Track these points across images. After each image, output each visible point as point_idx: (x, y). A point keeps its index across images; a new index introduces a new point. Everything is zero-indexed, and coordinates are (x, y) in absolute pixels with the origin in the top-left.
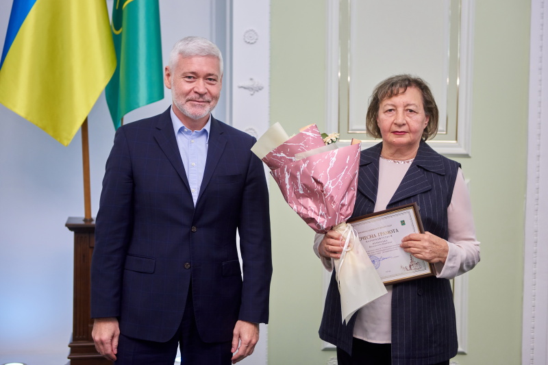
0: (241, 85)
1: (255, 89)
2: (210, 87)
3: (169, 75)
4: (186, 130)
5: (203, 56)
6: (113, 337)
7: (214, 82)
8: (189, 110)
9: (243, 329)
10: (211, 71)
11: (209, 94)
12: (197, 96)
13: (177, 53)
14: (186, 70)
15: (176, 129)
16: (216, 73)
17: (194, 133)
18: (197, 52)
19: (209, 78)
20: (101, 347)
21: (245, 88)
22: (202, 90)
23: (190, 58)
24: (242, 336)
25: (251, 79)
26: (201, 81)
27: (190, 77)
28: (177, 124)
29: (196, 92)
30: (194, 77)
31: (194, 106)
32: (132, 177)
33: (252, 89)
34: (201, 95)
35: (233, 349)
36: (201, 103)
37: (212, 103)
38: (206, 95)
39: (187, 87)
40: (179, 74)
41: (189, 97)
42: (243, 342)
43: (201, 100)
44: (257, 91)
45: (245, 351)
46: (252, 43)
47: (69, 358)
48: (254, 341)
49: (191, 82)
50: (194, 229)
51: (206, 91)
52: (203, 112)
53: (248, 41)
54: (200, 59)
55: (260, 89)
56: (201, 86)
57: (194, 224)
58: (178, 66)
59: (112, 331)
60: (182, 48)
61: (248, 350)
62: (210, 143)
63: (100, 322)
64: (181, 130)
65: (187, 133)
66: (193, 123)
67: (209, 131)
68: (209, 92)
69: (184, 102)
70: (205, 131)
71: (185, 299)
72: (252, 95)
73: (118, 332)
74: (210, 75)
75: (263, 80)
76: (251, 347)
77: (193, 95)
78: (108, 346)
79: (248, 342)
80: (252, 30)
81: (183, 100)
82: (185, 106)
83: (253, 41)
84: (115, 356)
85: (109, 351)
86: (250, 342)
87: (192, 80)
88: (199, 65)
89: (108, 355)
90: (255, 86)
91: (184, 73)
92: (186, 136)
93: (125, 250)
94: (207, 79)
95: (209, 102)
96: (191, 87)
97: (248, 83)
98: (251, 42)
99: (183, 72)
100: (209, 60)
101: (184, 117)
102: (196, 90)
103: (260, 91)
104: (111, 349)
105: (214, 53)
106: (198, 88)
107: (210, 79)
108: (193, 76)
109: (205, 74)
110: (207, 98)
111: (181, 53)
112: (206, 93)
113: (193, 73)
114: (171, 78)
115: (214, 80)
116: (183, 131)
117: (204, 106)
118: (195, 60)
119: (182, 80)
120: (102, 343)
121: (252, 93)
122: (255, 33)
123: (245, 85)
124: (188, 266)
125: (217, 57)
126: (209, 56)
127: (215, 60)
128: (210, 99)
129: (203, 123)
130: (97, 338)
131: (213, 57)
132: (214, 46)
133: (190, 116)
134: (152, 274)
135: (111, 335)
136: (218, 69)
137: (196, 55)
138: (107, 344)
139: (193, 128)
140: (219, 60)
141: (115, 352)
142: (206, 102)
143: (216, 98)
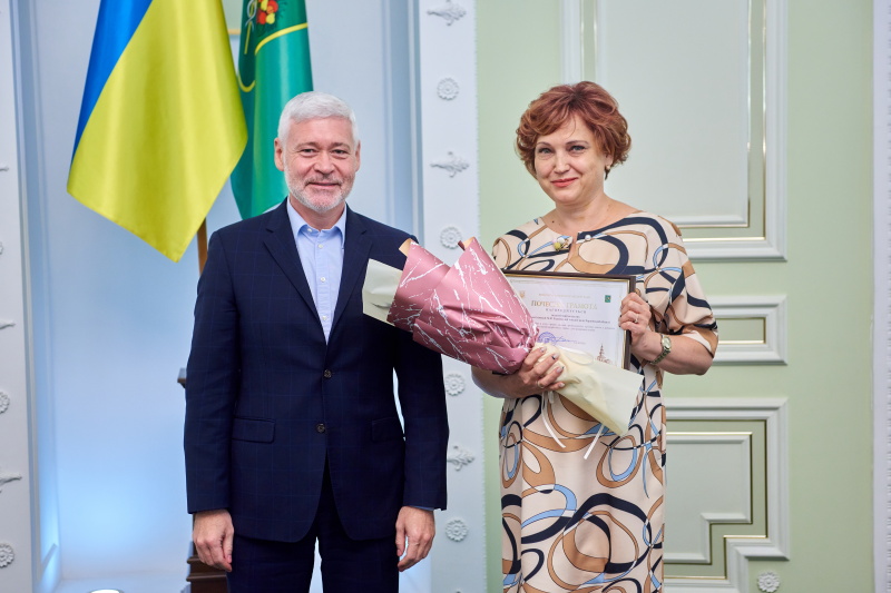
0: (435, 162)
1: (455, 169)
2: (338, 162)
3: (280, 151)
4: (309, 230)
5: (325, 118)
6: (223, 538)
7: (344, 156)
8: (310, 198)
9: (410, 520)
10: (338, 139)
11: (337, 173)
12: (320, 176)
13: (288, 117)
14: (301, 141)
15: (296, 229)
16: (346, 141)
17: (321, 234)
18: (316, 113)
19: (337, 150)
21: (441, 167)
22: (326, 167)
23: (306, 123)
24: (410, 530)
25: (450, 153)
26: (325, 154)
27: (308, 151)
28: (297, 221)
29: (318, 171)
30: (314, 151)
31: (316, 191)
32: (234, 304)
33: (452, 168)
34: (325, 175)
35: (398, 551)
36: (327, 188)
37: (344, 187)
38: (332, 175)
39: (304, 164)
40: (293, 148)
41: (307, 179)
42: (412, 539)
43: (325, 181)
44: (460, 171)
45: (416, 552)
46: (450, 99)
47: (188, 580)
48: (427, 537)
49: (310, 157)
50: (328, 374)
51: (333, 168)
52: (332, 200)
53: (444, 96)
54: (323, 122)
55: (464, 167)
56: (325, 161)
57: (327, 366)
58: (291, 135)
59: (222, 528)
60: (293, 109)
61: (420, 551)
62: (347, 247)
63: (205, 517)
64: (303, 230)
65: (313, 234)
66: (318, 218)
67: (343, 230)
68: (338, 169)
69: (302, 186)
70: (338, 230)
71: (320, 477)
72: (452, 177)
73: (231, 531)
74: (337, 144)
75: (467, 154)
76: (424, 547)
77: (313, 176)
78: (217, 550)
80: (450, 80)
81: (301, 185)
82: (305, 192)
83: (451, 96)
84: (229, 567)
85: (220, 558)
86: (422, 537)
87: (311, 154)
88: (323, 132)
89: (218, 564)
90: (456, 163)
91: (300, 145)
92: (312, 239)
93: (232, 412)
94: (333, 152)
95: (338, 184)
96: (311, 164)
97: (444, 160)
98: (448, 97)
99: (297, 144)
100: (333, 122)
102: (317, 167)
103: (464, 171)
104: (223, 555)
105: (342, 113)
106: (320, 165)
107: (339, 152)
108: (312, 149)
109: (330, 144)
110: (336, 178)
111: (295, 116)
112: (332, 172)
113: (312, 144)
114: (284, 155)
115: (344, 152)
116: (307, 232)
117: (332, 192)
118: (315, 124)
119: (297, 155)
120: (209, 546)
121: (452, 174)
122: (455, 84)
123: (441, 163)
124: (321, 428)
125: (348, 119)
126: (334, 117)
127: (345, 122)
128: (340, 179)
129: (335, 217)
130: (200, 541)
131: (341, 119)
132: (340, 102)
133: (312, 207)
134: (270, 443)
135: (221, 534)
136: (350, 135)
137: (316, 118)
138: (216, 546)
139: (320, 226)
140: (351, 122)
141: (229, 559)
142: (334, 184)
143: (349, 179)
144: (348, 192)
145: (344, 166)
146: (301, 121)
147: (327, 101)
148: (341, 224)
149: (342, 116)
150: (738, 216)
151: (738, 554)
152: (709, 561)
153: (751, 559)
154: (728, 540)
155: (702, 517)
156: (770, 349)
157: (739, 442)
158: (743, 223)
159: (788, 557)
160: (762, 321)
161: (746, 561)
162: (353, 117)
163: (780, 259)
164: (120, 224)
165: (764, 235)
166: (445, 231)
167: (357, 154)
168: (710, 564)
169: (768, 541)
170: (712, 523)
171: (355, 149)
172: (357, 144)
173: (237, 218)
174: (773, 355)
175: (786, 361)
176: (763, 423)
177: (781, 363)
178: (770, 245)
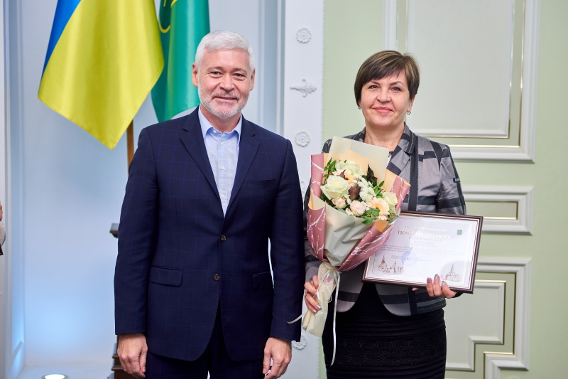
0: (293, 86)
1: (309, 91)
2: (237, 83)
3: (196, 73)
4: (214, 131)
5: (229, 50)
6: (140, 354)
7: (242, 78)
8: (215, 108)
9: (275, 348)
10: (238, 66)
11: (236, 91)
12: (224, 92)
13: (203, 48)
14: (211, 65)
15: (204, 131)
16: (244, 68)
17: (224, 135)
18: (223, 45)
19: (236, 73)
20: (129, 365)
21: (297, 90)
22: (228, 86)
23: (215, 52)
24: (275, 355)
25: (304, 80)
26: (228, 76)
27: (216, 73)
28: (205, 125)
29: (222, 88)
30: (220, 73)
31: (220, 103)
32: (157, 183)
33: (305, 91)
34: (227, 91)
35: (264, 369)
36: (228, 101)
37: (240, 101)
38: (233, 91)
39: (212, 82)
40: (205, 70)
41: (214, 93)
42: (276, 361)
43: (227, 96)
44: (310, 93)
45: (278, 371)
46: (305, 43)
48: (287, 360)
49: (217, 78)
50: (224, 238)
51: (233, 86)
52: (230, 110)
53: (301, 40)
54: (229, 53)
55: (313, 91)
56: (227, 81)
57: (223, 232)
58: (204, 61)
59: (140, 348)
60: (208, 42)
61: (281, 370)
62: (241, 145)
63: (127, 338)
64: (209, 131)
65: (216, 135)
66: (221, 123)
67: (239, 133)
68: (237, 88)
69: (210, 99)
70: (236, 132)
71: (215, 313)
72: (304, 97)
73: (146, 349)
74: (237, 70)
75: (315, 81)
76: (284, 367)
77: (218, 92)
78: (135, 364)
79: (281, 361)
80: (305, 29)
81: (209, 98)
82: (211, 103)
83: (305, 41)
84: (143, 375)
85: (137, 369)
86: (283, 361)
87: (218, 75)
88: (228, 60)
89: (136, 374)
90: (308, 87)
91: (210, 69)
92: (217, 138)
93: (150, 261)
94: (234, 75)
95: (236, 99)
96: (217, 83)
97: (300, 85)
98: (304, 41)
99: (208, 67)
100: (236, 53)
101: (211, 117)
102: (222, 85)
103: (313, 93)
104: (140, 367)
105: (242, 47)
106: (224, 84)
107: (238, 75)
108: (219, 72)
109: (232, 69)
110: (235, 94)
111: (207, 47)
112: (233, 89)
113: (219, 68)
114: (198, 75)
115: (242, 75)
116: (213, 133)
117: (232, 104)
118: (221, 54)
119: (207, 75)
120: (130, 360)
121: (304, 94)
122: (309, 32)
123: (297, 87)
124: (217, 277)
125: (245, 51)
126: (236, 49)
127: (244, 54)
128: (238, 96)
129: (233, 124)
130: (124, 356)
131: (242, 51)
132: (242, 39)
133: (217, 115)
134: (179, 286)
135: (139, 351)
136: (247, 63)
137: (223, 49)
138: (135, 361)
139: (222, 129)
140: (248, 54)
141: (144, 370)
142: (233, 99)
143: (245, 96)
144: (243, 106)
145: (242, 85)
146: (211, 51)
147: (232, 37)
148: (238, 128)
149: (242, 49)
150: (502, 131)
151: (493, 365)
152: (473, 369)
153: (502, 369)
154: (487, 356)
155: (469, 339)
156: (520, 224)
157: (497, 288)
158: (505, 135)
159: (528, 368)
160: (516, 204)
161: (499, 370)
162: (250, 50)
163: (530, 162)
164: (73, 121)
165: (519, 144)
166: (298, 134)
167: (252, 77)
168: (474, 371)
169: (514, 356)
170: (476, 343)
171: (251, 74)
172: (253, 70)
173: (155, 121)
174: (522, 228)
175: (531, 233)
176: (514, 275)
177: (528, 234)
178: (523, 151)
